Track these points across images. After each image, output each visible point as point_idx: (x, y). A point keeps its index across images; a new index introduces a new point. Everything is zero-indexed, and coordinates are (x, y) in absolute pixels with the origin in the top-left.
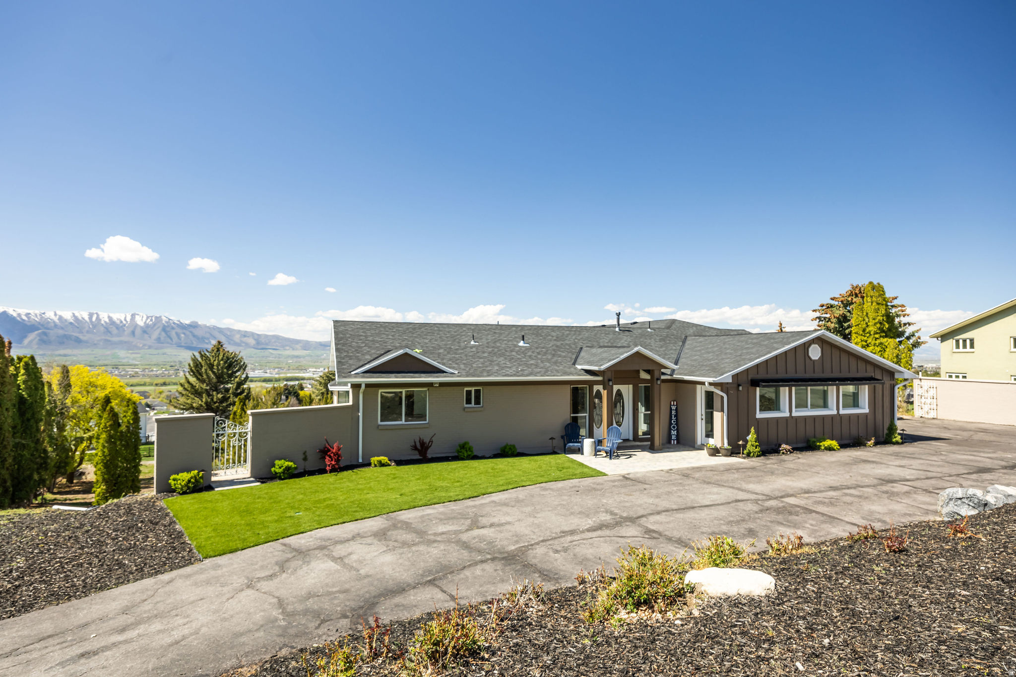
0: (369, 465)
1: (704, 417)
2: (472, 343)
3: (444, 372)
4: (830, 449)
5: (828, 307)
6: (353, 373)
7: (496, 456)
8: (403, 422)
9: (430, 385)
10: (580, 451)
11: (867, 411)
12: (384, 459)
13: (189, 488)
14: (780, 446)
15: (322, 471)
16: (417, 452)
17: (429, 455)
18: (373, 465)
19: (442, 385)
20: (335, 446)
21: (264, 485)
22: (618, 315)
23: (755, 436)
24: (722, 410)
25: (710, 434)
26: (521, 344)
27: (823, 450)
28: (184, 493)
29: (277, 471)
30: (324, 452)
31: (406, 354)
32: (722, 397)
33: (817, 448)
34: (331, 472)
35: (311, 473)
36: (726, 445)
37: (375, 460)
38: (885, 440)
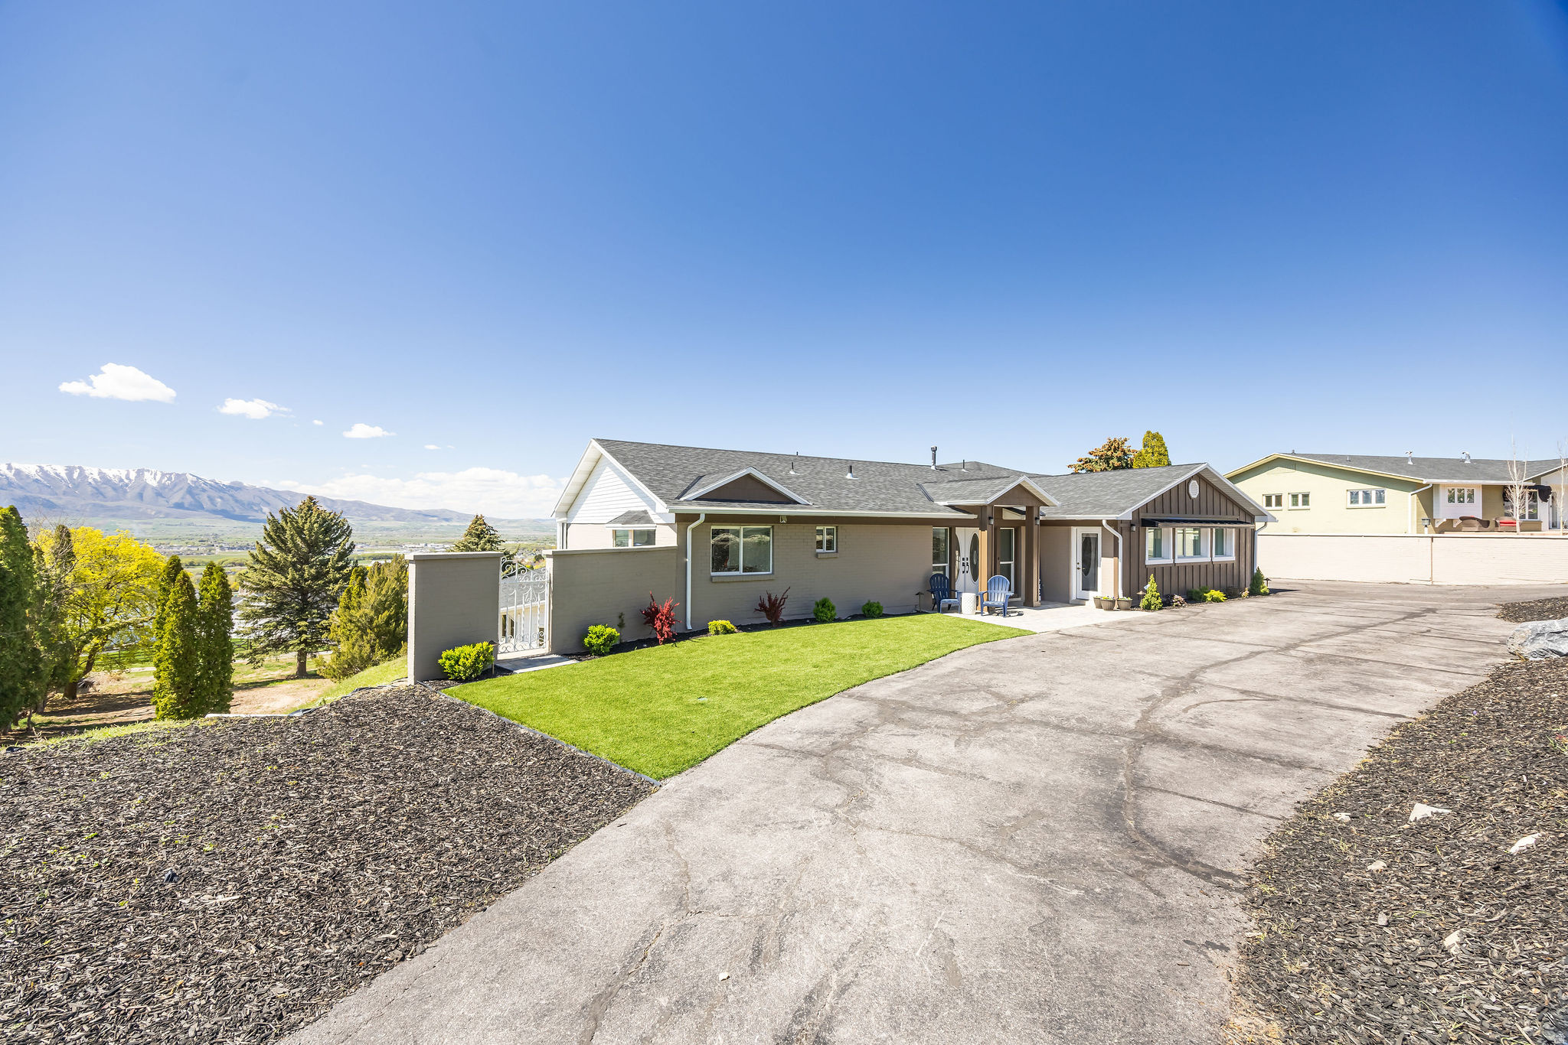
0: (705, 632)
1: (1080, 566)
2: (792, 473)
3: (796, 503)
4: (1216, 600)
5: (1086, 462)
6: (682, 499)
7: (855, 617)
8: (741, 572)
9: (775, 519)
10: (957, 609)
11: (1233, 558)
12: (729, 625)
13: (475, 671)
14: (1173, 596)
15: (652, 642)
16: (764, 614)
17: (783, 617)
18: (712, 632)
19: (792, 520)
20: (667, 605)
21: (585, 663)
22: (934, 450)
23: (1155, 585)
24: (1116, 555)
25: (1090, 583)
26: (849, 476)
27: (1210, 602)
28: (468, 680)
29: (594, 641)
30: (651, 615)
31: (749, 476)
32: (1116, 539)
33: (1203, 600)
34: (664, 643)
35: (640, 644)
36: (1121, 596)
37: (712, 625)
38: (1255, 592)
